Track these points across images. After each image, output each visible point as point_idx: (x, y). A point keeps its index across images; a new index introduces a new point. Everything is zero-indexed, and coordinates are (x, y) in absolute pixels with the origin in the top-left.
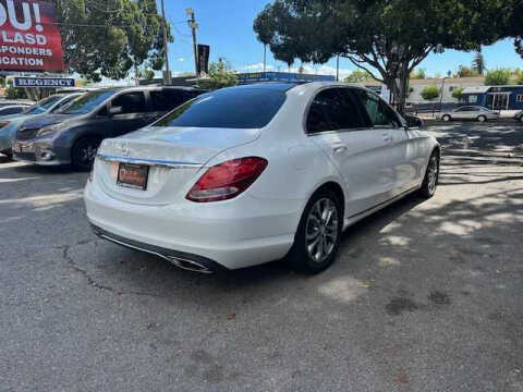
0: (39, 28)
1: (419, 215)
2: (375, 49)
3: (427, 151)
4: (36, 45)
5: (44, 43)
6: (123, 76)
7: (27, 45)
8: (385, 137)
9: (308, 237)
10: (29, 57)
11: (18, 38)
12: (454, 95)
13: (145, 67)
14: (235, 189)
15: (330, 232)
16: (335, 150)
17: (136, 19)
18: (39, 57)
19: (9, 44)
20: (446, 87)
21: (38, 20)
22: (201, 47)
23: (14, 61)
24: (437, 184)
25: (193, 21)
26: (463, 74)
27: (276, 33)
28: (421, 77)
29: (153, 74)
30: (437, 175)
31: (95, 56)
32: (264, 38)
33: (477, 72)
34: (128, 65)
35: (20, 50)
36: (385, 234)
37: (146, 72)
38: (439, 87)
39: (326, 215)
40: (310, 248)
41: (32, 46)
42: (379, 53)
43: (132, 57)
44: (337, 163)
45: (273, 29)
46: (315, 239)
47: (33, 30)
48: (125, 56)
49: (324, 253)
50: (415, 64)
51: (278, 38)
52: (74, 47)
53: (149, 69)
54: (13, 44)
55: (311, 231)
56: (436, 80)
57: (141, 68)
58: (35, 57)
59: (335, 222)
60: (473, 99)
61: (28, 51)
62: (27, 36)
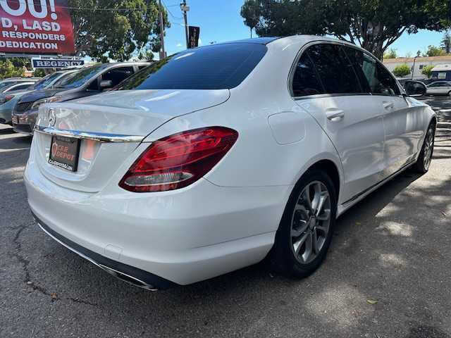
0: (54, 16)
1: (417, 194)
2: (351, 31)
3: (424, 122)
4: (51, 32)
5: (58, 29)
6: (127, 59)
7: (43, 31)
8: (385, 105)
9: (294, 233)
10: (45, 41)
11: (36, 25)
12: (424, 73)
13: (146, 49)
14: (188, 175)
15: (321, 223)
16: (330, 118)
17: (137, 7)
18: (54, 42)
19: (28, 31)
20: (417, 65)
21: (53, 9)
22: (192, 29)
23: (32, 45)
24: (431, 157)
25: (185, 4)
26: (433, 53)
27: (261, 18)
28: (393, 56)
29: (152, 56)
30: (432, 148)
31: (103, 42)
32: (251, 23)
33: (445, 51)
34: (132, 49)
35: (39, 36)
36: (383, 219)
37: (148, 54)
38: (409, 65)
39: (317, 203)
40: (296, 247)
41: (47, 33)
42: (355, 35)
43: (135, 42)
44: (332, 136)
45: (258, 14)
46: (302, 235)
47: (48, 19)
48: (129, 41)
49: (314, 251)
50: (389, 44)
51: (263, 23)
52: (85, 33)
53: (149, 51)
54: (31, 31)
55: (298, 225)
56: (407, 60)
57: (143, 50)
58: (50, 42)
59: (328, 211)
60: (441, 76)
61: (45, 37)
62: (44, 23)
